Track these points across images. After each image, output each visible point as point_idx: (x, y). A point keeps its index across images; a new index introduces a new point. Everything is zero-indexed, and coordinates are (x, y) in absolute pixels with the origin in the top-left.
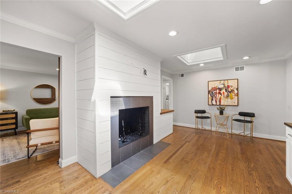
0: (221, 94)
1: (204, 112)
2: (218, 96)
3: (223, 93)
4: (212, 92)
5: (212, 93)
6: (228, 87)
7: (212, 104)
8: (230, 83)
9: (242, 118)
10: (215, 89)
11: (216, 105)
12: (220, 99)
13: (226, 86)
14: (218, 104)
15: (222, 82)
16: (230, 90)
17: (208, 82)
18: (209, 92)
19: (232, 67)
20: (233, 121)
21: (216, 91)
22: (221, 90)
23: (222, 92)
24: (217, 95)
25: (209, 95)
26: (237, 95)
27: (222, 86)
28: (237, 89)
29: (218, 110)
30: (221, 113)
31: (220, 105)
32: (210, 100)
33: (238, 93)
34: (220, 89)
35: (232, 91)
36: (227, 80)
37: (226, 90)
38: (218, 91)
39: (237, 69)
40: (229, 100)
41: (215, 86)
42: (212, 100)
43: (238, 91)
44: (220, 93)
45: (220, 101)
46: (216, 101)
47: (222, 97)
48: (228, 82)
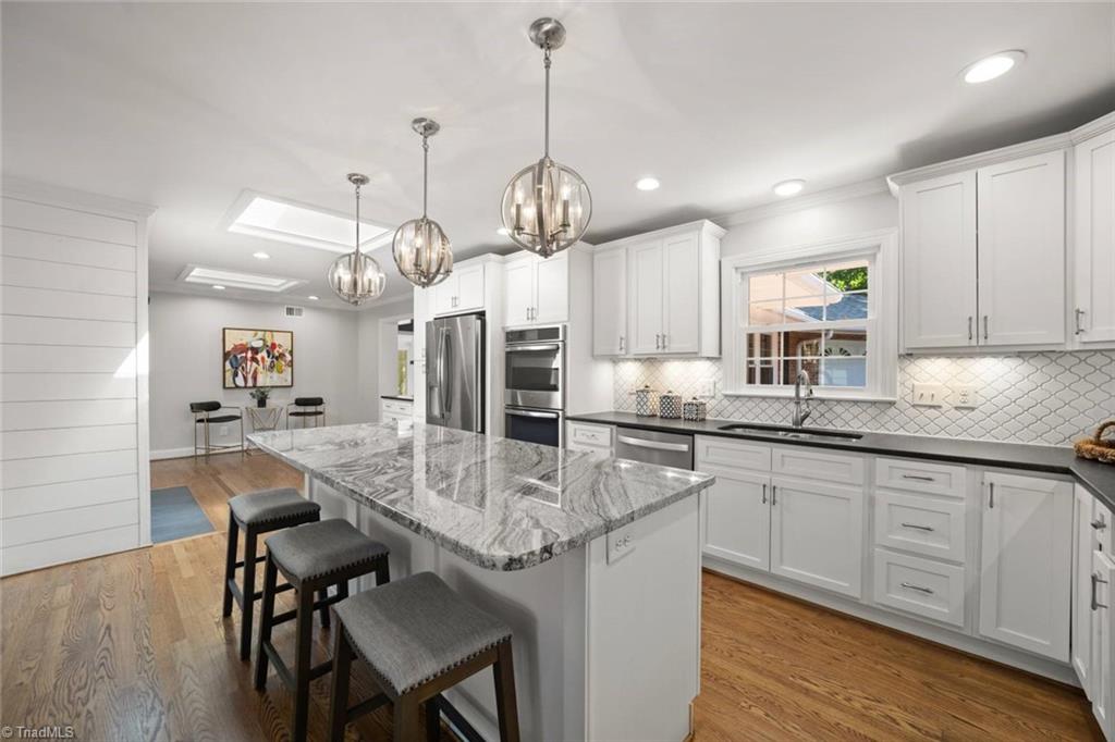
0: (257, 362)
1: (215, 406)
2: (251, 366)
3: (263, 358)
4: (235, 356)
5: (234, 358)
6: (274, 346)
7: (233, 386)
8: (279, 339)
9: (301, 409)
10: (243, 348)
11: (246, 387)
12: (255, 372)
13: (269, 344)
14: (250, 384)
15: (260, 334)
16: (277, 354)
17: (224, 329)
18: (226, 356)
19: (280, 304)
20: (290, 417)
21: (244, 355)
22: (257, 353)
23: (259, 357)
24: (249, 363)
25: (227, 363)
26: (291, 364)
27: (259, 344)
28: (291, 353)
29: (254, 397)
30: (262, 403)
31: (254, 386)
32: (229, 375)
33: (292, 361)
34: (256, 351)
35: (282, 355)
36: (271, 331)
37: (268, 353)
38: (250, 354)
39: (290, 311)
40: (275, 374)
41: (244, 342)
42: (236, 375)
43: (292, 355)
44: (254, 359)
45: (255, 378)
46: (245, 379)
47: (260, 368)
48: (272, 336)
